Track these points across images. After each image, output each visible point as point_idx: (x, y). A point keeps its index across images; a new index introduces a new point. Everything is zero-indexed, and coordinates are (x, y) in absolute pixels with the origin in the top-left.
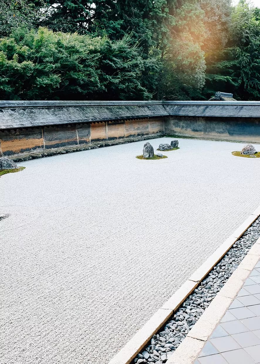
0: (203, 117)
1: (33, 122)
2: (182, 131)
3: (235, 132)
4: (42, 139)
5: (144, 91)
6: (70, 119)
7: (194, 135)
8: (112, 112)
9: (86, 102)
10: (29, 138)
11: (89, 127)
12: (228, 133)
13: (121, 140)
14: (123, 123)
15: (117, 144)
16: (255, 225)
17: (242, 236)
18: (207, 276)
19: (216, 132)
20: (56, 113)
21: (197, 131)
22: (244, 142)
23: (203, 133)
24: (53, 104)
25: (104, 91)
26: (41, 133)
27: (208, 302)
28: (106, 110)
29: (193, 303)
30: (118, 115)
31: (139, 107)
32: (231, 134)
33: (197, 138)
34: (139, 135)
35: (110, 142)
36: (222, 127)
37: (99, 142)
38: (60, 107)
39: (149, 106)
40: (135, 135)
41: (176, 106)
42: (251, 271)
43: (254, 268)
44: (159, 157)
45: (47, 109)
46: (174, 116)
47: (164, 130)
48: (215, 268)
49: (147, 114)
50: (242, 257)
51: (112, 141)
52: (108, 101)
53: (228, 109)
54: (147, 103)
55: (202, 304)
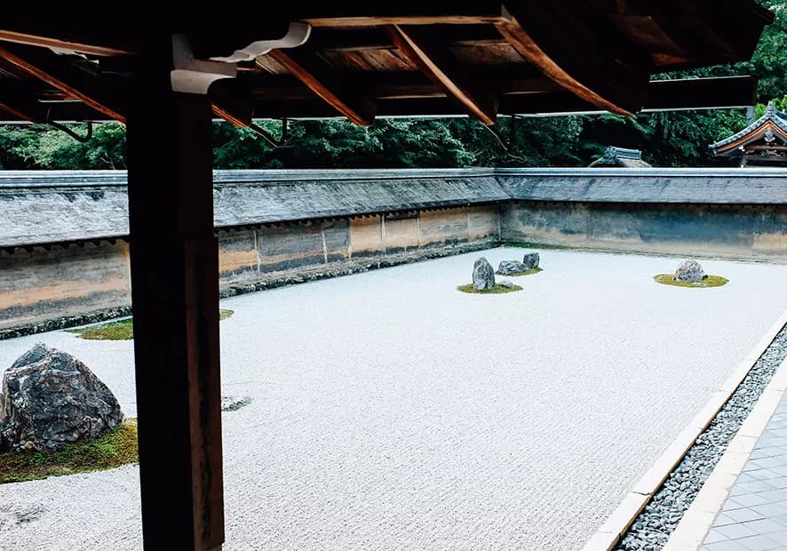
0: (584, 203)
1: (239, 216)
2: (538, 233)
3: (654, 235)
4: (255, 252)
5: (458, 147)
6: (311, 209)
7: (565, 242)
8: (393, 193)
9: (341, 173)
10: (229, 249)
11: (348, 225)
12: (639, 237)
13: (412, 254)
14: (416, 217)
15: (404, 263)
16: (728, 407)
17: (709, 426)
18: (661, 487)
19: (614, 235)
20: (283, 196)
21: (572, 232)
22: (674, 256)
23: (584, 236)
24: (275, 176)
25: (377, 148)
26: (253, 239)
27: (672, 523)
28: (381, 190)
29: (648, 526)
30: (407, 200)
31: (447, 182)
32: (646, 239)
33: (572, 248)
34: (448, 242)
35: (390, 258)
36: (626, 222)
37: (367, 259)
38: (290, 184)
39: (468, 180)
40: (440, 242)
41: (525, 180)
42: (738, 476)
43: (742, 472)
44: (506, 288)
45: (263, 187)
46: (522, 200)
47: (500, 231)
48: (672, 475)
49: (465, 197)
50: (716, 459)
51: (394, 256)
52: (385, 170)
53: (638, 185)
54: (464, 173)
55: (664, 527)
